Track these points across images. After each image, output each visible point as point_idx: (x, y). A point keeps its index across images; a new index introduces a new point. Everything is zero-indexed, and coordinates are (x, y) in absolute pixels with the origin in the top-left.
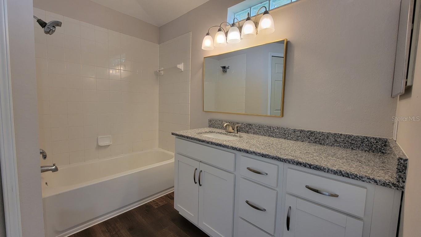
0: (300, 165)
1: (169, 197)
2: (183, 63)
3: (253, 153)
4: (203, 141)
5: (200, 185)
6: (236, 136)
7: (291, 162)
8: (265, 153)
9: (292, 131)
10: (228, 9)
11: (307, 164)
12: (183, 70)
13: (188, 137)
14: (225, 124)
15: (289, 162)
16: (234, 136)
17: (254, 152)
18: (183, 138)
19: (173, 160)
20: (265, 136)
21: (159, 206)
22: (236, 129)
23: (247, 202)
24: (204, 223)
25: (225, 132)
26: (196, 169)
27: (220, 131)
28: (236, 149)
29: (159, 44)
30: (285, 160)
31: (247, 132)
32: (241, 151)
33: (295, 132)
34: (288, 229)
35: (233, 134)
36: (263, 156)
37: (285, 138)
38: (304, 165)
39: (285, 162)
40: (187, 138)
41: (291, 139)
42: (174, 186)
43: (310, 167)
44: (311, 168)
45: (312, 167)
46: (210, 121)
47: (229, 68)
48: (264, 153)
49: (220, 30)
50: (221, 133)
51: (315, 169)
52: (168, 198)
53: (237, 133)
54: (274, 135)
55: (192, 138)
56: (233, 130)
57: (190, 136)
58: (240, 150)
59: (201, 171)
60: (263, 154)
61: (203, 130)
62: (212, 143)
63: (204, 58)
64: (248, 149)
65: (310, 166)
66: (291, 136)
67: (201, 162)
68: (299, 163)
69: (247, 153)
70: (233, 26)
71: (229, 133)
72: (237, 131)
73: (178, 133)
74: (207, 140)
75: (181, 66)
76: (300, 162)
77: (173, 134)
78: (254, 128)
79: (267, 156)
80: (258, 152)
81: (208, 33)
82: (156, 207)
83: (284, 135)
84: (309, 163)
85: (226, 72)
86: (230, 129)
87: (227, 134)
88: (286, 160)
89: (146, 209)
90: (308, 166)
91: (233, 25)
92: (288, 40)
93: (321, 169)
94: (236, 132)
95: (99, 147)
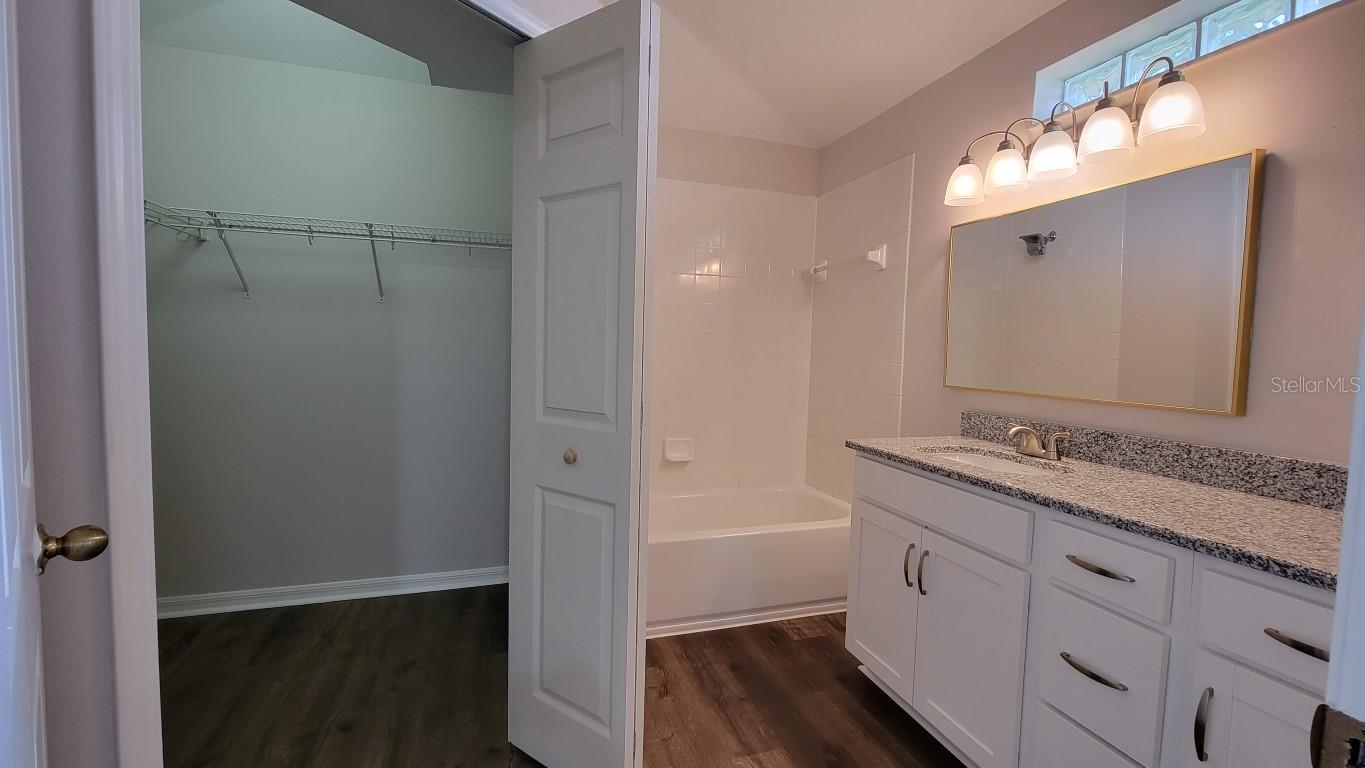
0: (1248, 562)
1: (830, 623)
2: (885, 247)
3: (1087, 514)
4: (935, 470)
5: (923, 593)
6: (1053, 468)
7: (1217, 552)
8: (1128, 518)
9: (1282, 466)
10: (1038, 73)
11: (1271, 562)
12: (884, 267)
13: (890, 457)
14: (1014, 430)
15: (1210, 551)
16: (1045, 466)
17: (1091, 512)
18: (877, 458)
19: (846, 523)
20: (1168, 476)
21: (804, 637)
22: (1052, 448)
23: (1066, 657)
24: (929, 701)
25: (1014, 453)
26: (912, 546)
27: (998, 448)
28: (1035, 498)
29: (818, 196)
30: (1194, 544)
31: (1098, 459)
32: (1048, 506)
33: (1293, 469)
34: (1201, 755)
35: (1042, 461)
36: (1121, 524)
37: (1249, 491)
38: (1260, 564)
39: (1195, 549)
40: (889, 459)
41: (1279, 494)
42: (846, 598)
43: (1285, 572)
44: (1286, 576)
45: (1290, 571)
46: (967, 416)
47: (1053, 239)
48: (1126, 516)
49: (1004, 146)
50: (1000, 455)
51: (1299, 581)
52: (829, 625)
53: (1059, 459)
54: (1204, 476)
55: (902, 460)
56: (1044, 448)
57: (898, 453)
58: (1046, 503)
59: (927, 553)
60: (1120, 520)
61: (941, 442)
62: (960, 477)
63: (952, 228)
64: (1073, 502)
65: (1284, 569)
66: (1278, 486)
67: (926, 527)
68: (1244, 557)
69: (1069, 512)
70: (1051, 130)
71: (1028, 458)
72: (1058, 451)
73: (863, 443)
74: (946, 467)
75: (880, 256)
76: (1248, 554)
77: (848, 445)
78: (1124, 447)
79: (1134, 527)
80: (1106, 513)
81: (967, 156)
82: (796, 638)
83: (1247, 478)
84: (1281, 560)
85: (1041, 252)
86: (1034, 445)
87: (1020, 459)
88: (1197, 544)
89: (771, 635)
90: (1277, 568)
91: (1050, 127)
92: (1268, 152)
93: (1322, 582)
94: (1053, 455)
95: (668, 464)
